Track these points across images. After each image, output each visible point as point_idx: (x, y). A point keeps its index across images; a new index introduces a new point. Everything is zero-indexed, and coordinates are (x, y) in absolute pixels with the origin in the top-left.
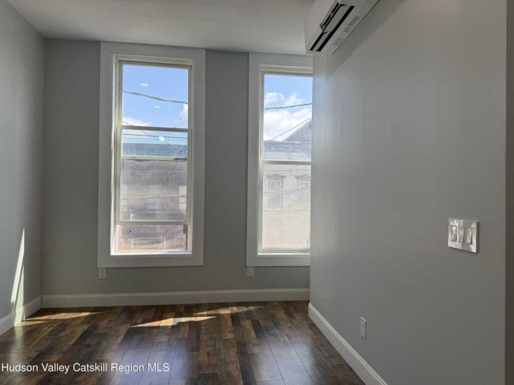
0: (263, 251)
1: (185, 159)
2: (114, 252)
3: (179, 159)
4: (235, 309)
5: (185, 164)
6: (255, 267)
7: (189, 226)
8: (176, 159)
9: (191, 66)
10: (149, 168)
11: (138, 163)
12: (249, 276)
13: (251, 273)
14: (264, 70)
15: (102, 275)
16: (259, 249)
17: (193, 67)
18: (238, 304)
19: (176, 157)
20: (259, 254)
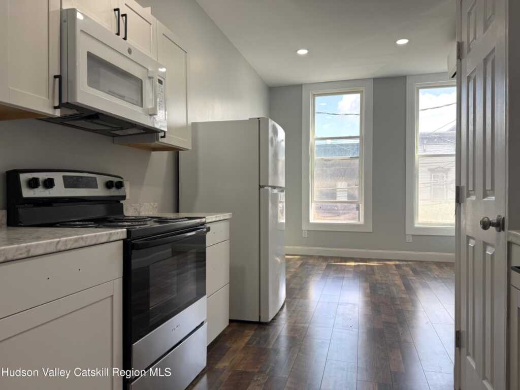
0: (419, 224)
1: (358, 157)
2: (312, 220)
3: (353, 158)
4: (397, 263)
5: (357, 161)
6: (413, 235)
7: (360, 205)
8: (351, 158)
9: (362, 91)
10: (332, 165)
11: (325, 162)
12: (408, 241)
13: (409, 239)
14: (418, 86)
15: (305, 235)
16: (416, 222)
17: (364, 92)
18: (399, 261)
19: (351, 156)
20: (415, 226)
